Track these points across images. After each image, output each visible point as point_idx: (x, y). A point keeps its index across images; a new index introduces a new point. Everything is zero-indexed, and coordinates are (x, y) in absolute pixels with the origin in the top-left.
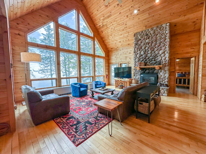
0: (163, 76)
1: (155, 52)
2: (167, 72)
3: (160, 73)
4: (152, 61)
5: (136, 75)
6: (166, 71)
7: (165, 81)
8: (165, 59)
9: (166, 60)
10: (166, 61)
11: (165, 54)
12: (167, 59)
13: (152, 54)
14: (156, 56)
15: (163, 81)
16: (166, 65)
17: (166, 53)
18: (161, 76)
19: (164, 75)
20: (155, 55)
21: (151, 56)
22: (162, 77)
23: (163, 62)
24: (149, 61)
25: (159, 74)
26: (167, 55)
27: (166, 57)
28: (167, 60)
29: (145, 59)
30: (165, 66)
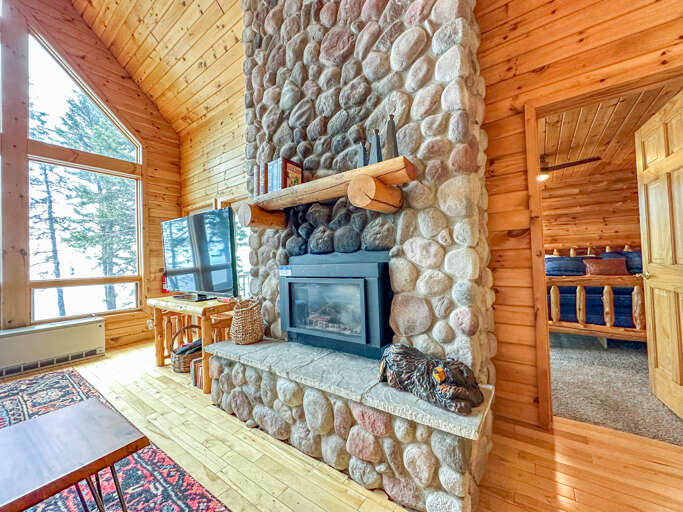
0: (426, 274)
1: (359, 71)
2: (457, 227)
3: (406, 246)
4: (346, 145)
5: (262, 270)
6: (448, 223)
7: (452, 319)
8: (434, 106)
9: (439, 117)
10: (443, 128)
11: (431, 63)
12: (453, 98)
13: (338, 91)
14: (367, 98)
15: (434, 320)
16: (444, 166)
17: (435, 46)
18: (416, 272)
19: (439, 266)
20: (361, 89)
21: (337, 107)
22: (422, 288)
23: (421, 138)
24: (327, 146)
25: (400, 254)
26: (450, 65)
27: (442, 87)
28: (447, 118)
29: (304, 137)
30: (443, 174)
